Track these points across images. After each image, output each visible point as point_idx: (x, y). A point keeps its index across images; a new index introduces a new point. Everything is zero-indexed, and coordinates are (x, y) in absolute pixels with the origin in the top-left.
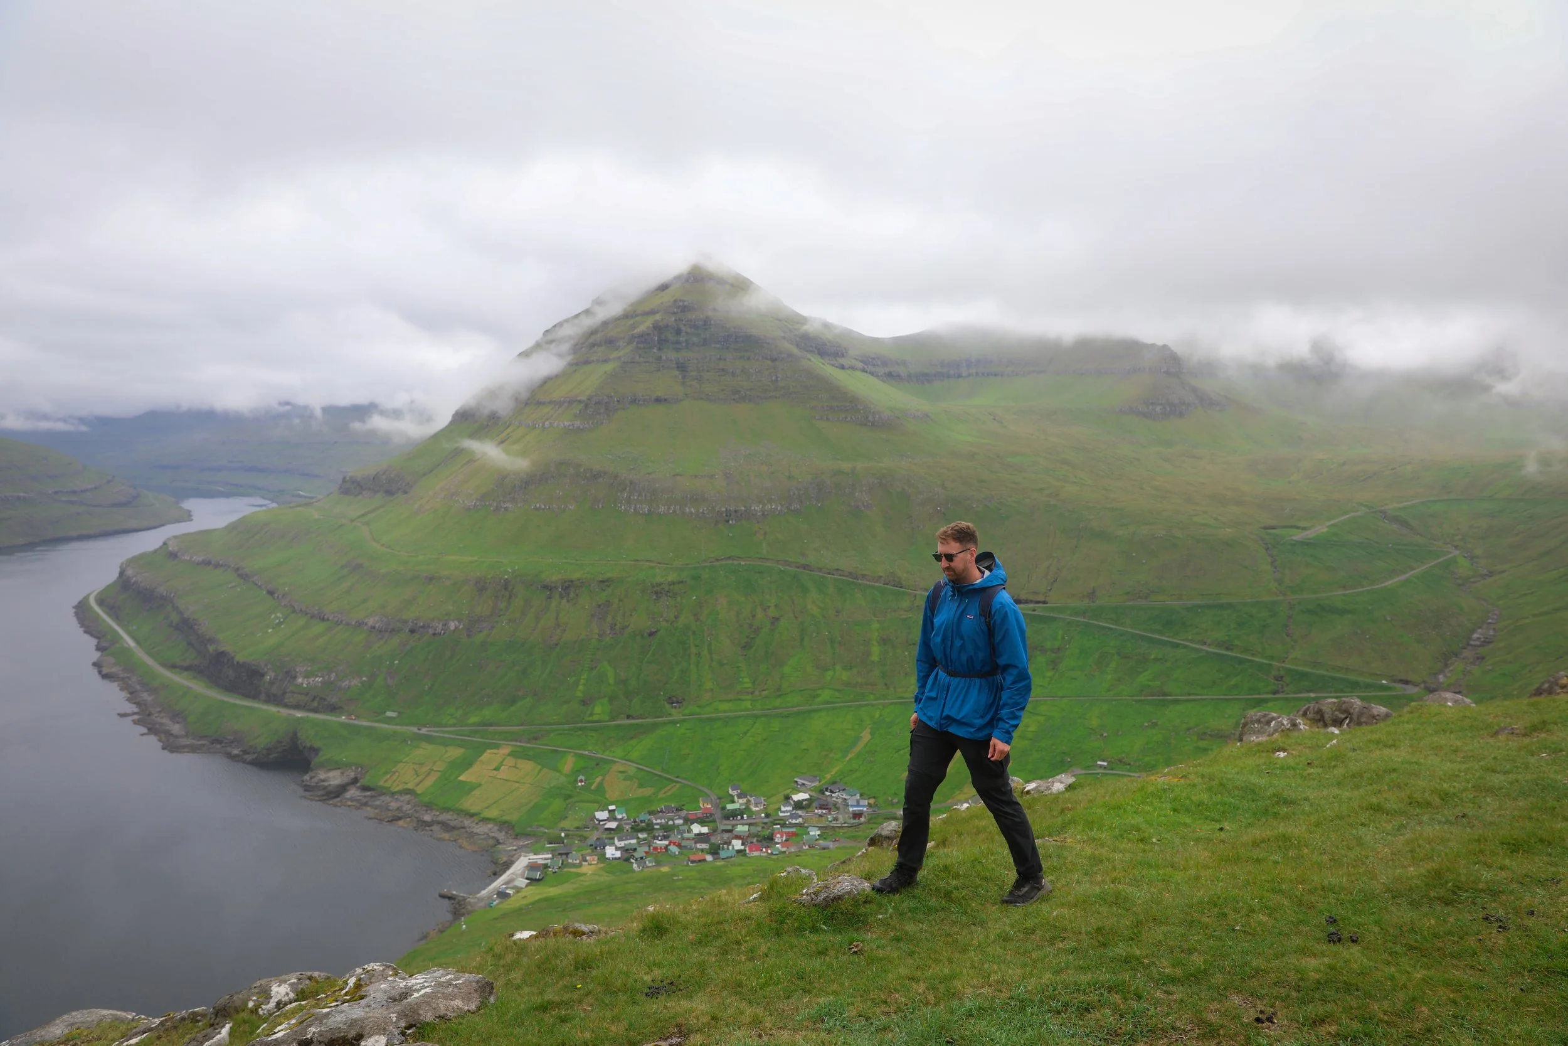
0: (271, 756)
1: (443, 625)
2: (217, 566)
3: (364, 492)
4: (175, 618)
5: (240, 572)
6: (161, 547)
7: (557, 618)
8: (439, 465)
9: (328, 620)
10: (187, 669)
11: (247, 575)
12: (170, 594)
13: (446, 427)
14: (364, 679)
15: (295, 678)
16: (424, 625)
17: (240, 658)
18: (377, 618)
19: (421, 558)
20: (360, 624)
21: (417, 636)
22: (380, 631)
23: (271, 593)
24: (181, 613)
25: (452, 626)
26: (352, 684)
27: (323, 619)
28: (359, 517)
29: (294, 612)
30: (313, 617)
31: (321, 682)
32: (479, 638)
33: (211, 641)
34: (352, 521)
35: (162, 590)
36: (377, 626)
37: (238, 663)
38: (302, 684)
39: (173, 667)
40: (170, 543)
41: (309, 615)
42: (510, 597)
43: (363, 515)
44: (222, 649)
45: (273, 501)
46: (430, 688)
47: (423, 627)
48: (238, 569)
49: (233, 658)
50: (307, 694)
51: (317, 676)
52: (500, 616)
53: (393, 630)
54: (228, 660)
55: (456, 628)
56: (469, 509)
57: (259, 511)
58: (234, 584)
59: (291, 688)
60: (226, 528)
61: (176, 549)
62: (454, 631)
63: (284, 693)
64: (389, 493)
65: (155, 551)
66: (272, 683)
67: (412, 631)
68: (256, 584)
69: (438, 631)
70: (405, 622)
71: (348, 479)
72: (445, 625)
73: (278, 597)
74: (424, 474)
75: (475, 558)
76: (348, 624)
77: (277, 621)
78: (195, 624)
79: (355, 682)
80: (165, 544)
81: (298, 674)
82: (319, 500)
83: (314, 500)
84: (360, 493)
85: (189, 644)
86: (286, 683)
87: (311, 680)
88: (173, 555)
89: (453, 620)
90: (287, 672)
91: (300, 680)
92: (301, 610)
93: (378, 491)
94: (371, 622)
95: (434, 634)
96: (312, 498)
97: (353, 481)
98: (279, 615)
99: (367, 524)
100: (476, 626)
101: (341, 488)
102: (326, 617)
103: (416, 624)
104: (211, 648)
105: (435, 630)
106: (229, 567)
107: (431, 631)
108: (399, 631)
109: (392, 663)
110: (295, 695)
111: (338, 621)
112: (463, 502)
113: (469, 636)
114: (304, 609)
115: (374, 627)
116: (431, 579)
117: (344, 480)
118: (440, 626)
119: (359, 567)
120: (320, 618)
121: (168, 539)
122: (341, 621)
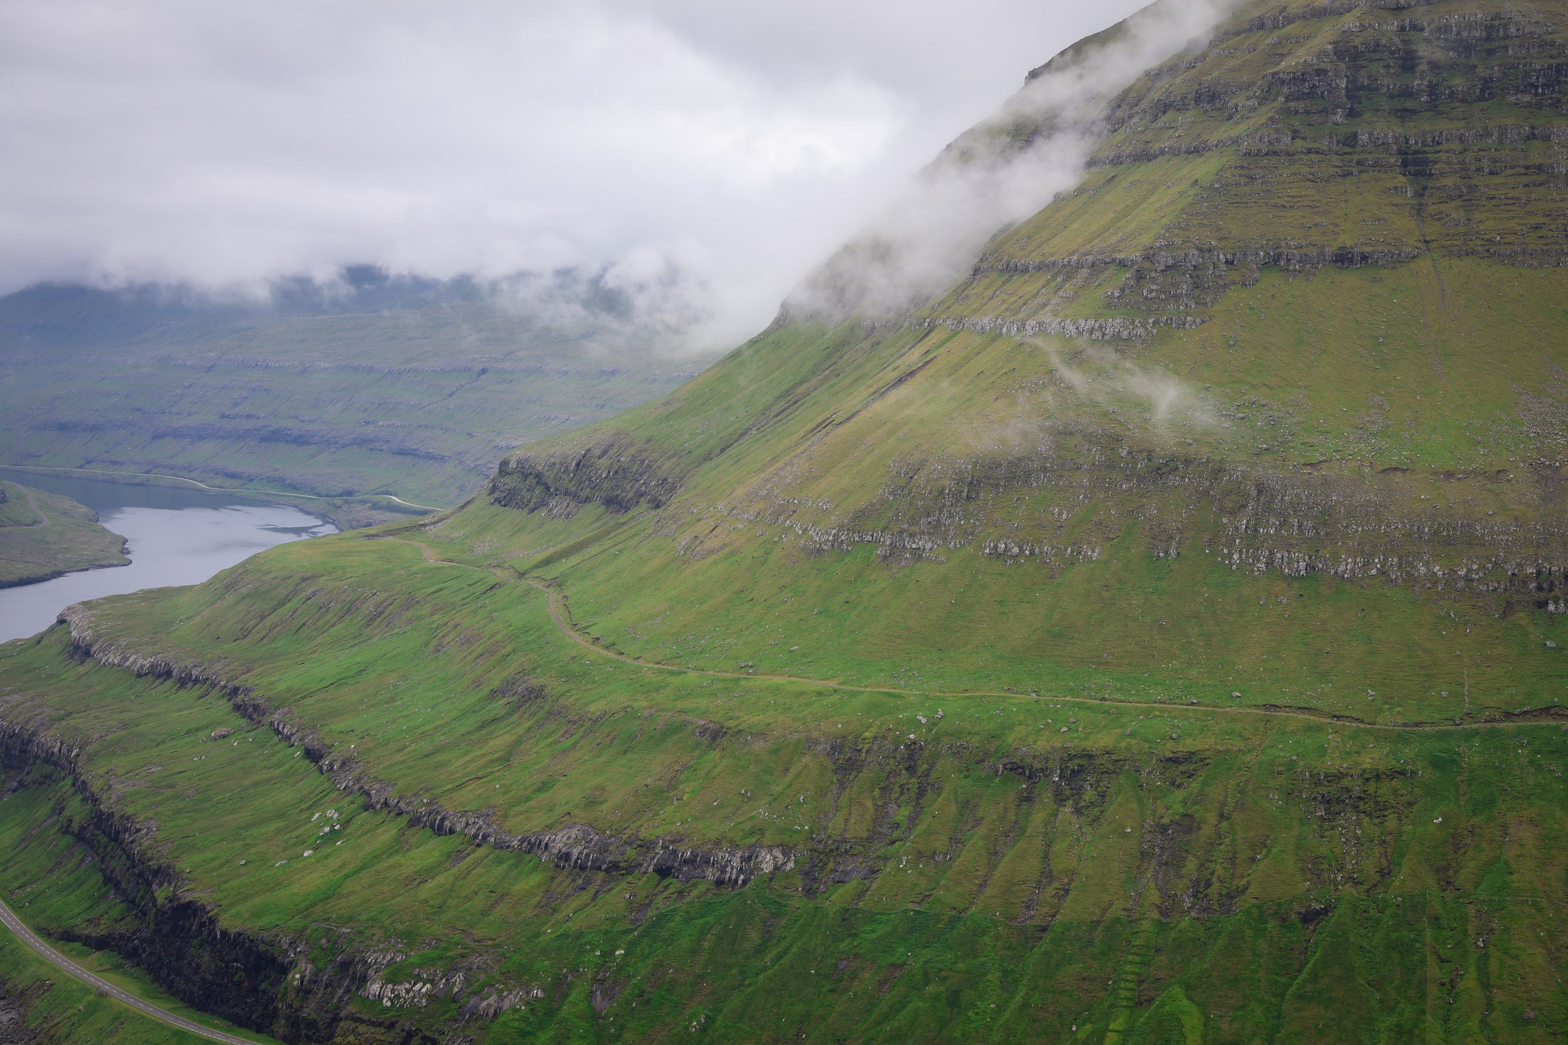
1: (743, 859)
2: (185, 681)
3: (552, 503)
4: (77, 811)
5: (239, 699)
6: (52, 630)
7: (1046, 857)
8: (743, 434)
9: (452, 831)
10: (100, 944)
11: (256, 707)
12: (70, 751)
13: (766, 334)
14: (537, 992)
15: (364, 979)
16: (694, 856)
17: (229, 922)
18: (574, 832)
19: (692, 676)
20: (532, 846)
21: (675, 884)
22: (583, 868)
23: (313, 755)
24: (95, 800)
25: (767, 862)
26: (506, 1005)
27: (440, 830)
28: (537, 566)
29: (367, 807)
30: (414, 822)
31: (430, 996)
32: (837, 898)
33: (163, 873)
34: (522, 575)
35: (49, 738)
36: (575, 852)
37: (224, 934)
38: (380, 998)
39: (66, 937)
40: (74, 619)
41: (405, 818)
42: (921, 793)
43: (547, 562)
44: (189, 897)
45: (325, 518)
46: (704, 1029)
47: (691, 861)
48: (235, 691)
49: (212, 921)
50: (392, 1026)
51: (418, 979)
52: (893, 843)
53: (615, 866)
54: (202, 925)
55: (776, 868)
56: (820, 551)
57: (291, 544)
58: (223, 730)
59: (351, 1008)
60: (210, 583)
61: (88, 635)
62: (772, 877)
63: (336, 1019)
64: (614, 503)
65: (39, 640)
66: (305, 991)
67: (663, 872)
68: (278, 732)
69: (731, 873)
70: (646, 846)
71: (513, 465)
72: (750, 858)
73: (331, 765)
74: (708, 457)
75: (833, 684)
76: (500, 846)
77: (327, 829)
78: (126, 830)
79: (514, 999)
80: (61, 621)
81: (371, 972)
82: (442, 520)
83: (427, 519)
84: (543, 503)
85: (108, 880)
86: (341, 992)
87: (402, 989)
88: (81, 652)
89: (770, 848)
90: (345, 966)
91: (375, 988)
92: (386, 804)
93: (587, 500)
94: (559, 841)
95: (719, 883)
96: (424, 513)
97: (525, 471)
98: (331, 813)
99: (557, 583)
100: (831, 866)
101: (494, 489)
102: (447, 823)
103: (675, 852)
104: (161, 894)
105: (723, 870)
106: (214, 685)
107: (711, 874)
108: (630, 869)
109: (608, 954)
110: (362, 1028)
111: (475, 836)
112: (805, 531)
113: (809, 892)
114: (393, 802)
115: (567, 856)
116: (715, 735)
117: (504, 469)
118: (736, 861)
119: (535, 694)
120: (432, 826)
121: (69, 609)
122: (485, 837)
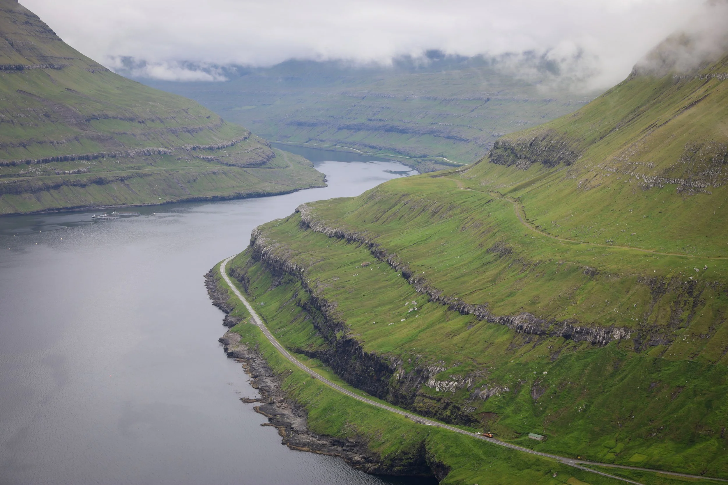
0: (395, 469)
1: (605, 333)
2: (350, 240)
3: (518, 162)
4: (303, 296)
5: (373, 249)
6: (293, 215)
8: (612, 131)
9: (468, 313)
10: (312, 355)
11: (381, 253)
12: (300, 269)
13: (625, 82)
14: (506, 389)
15: (427, 378)
16: (582, 330)
17: (368, 349)
18: (525, 316)
19: (583, 246)
20: (505, 322)
21: (572, 343)
22: (528, 333)
23: (406, 276)
24: (311, 292)
25: (617, 335)
26: (492, 394)
27: (462, 312)
28: (510, 192)
29: (430, 300)
30: (451, 308)
31: (457, 388)
32: (651, 353)
33: (340, 326)
34: (503, 196)
35: (292, 263)
36: (525, 326)
37: (366, 354)
38: (434, 387)
39: (298, 351)
40: (302, 210)
41: (447, 307)
42: (695, 305)
43: (515, 190)
44: (350, 337)
45: (413, 167)
46: (584, 411)
47: (580, 332)
48: (372, 245)
49: (360, 348)
50: (439, 400)
51: (452, 379)
52: (680, 328)
53: (543, 333)
54: (356, 349)
55: (621, 337)
56: (647, 187)
57: (399, 179)
58: (366, 263)
59: (421, 391)
60: (362, 196)
61: (309, 218)
62: (619, 342)
63: (414, 395)
64: (548, 163)
65: (288, 219)
66: (401, 382)
67: (567, 337)
68: (390, 265)
69: (599, 339)
70: (559, 324)
71: (500, 144)
72: (608, 332)
73: (414, 281)
74: (594, 142)
75: (652, 251)
76: (490, 321)
77: (411, 310)
78: (324, 306)
79: (495, 392)
80: (297, 211)
81: (430, 375)
82: (467, 169)
83: (460, 169)
84: (514, 162)
85: (316, 327)
86: (417, 383)
87: (444, 384)
88: (305, 225)
89: (619, 328)
90: (419, 372)
91: (432, 382)
92: (438, 299)
93: (535, 161)
94: (518, 320)
95: (593, 343)
96: (458, 166)
97: (506, 147)
98: (413, 302)
99: (519, 200)
100: (649, 338)
101: (491, 155)
102: (466, 309)
103: (572, 327)
104: (339, 335)
105: (595, 337)
106: (362, 242)
107: (589, 339)
108: (551, 334)
109: (540, 373)
110: (426, 400)
111: (479, 316)
112: (641, 177)
113: (637, 350)
114: (441, 299)
115: (521, 327)
116: (593, 274)
117: (496, 146)
118: (602, 334)
119: (508, 252)
121: (301, 206)
122: (483, 317)
